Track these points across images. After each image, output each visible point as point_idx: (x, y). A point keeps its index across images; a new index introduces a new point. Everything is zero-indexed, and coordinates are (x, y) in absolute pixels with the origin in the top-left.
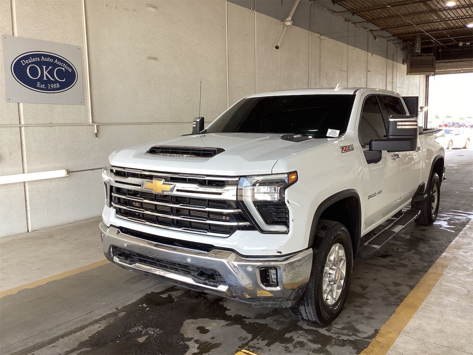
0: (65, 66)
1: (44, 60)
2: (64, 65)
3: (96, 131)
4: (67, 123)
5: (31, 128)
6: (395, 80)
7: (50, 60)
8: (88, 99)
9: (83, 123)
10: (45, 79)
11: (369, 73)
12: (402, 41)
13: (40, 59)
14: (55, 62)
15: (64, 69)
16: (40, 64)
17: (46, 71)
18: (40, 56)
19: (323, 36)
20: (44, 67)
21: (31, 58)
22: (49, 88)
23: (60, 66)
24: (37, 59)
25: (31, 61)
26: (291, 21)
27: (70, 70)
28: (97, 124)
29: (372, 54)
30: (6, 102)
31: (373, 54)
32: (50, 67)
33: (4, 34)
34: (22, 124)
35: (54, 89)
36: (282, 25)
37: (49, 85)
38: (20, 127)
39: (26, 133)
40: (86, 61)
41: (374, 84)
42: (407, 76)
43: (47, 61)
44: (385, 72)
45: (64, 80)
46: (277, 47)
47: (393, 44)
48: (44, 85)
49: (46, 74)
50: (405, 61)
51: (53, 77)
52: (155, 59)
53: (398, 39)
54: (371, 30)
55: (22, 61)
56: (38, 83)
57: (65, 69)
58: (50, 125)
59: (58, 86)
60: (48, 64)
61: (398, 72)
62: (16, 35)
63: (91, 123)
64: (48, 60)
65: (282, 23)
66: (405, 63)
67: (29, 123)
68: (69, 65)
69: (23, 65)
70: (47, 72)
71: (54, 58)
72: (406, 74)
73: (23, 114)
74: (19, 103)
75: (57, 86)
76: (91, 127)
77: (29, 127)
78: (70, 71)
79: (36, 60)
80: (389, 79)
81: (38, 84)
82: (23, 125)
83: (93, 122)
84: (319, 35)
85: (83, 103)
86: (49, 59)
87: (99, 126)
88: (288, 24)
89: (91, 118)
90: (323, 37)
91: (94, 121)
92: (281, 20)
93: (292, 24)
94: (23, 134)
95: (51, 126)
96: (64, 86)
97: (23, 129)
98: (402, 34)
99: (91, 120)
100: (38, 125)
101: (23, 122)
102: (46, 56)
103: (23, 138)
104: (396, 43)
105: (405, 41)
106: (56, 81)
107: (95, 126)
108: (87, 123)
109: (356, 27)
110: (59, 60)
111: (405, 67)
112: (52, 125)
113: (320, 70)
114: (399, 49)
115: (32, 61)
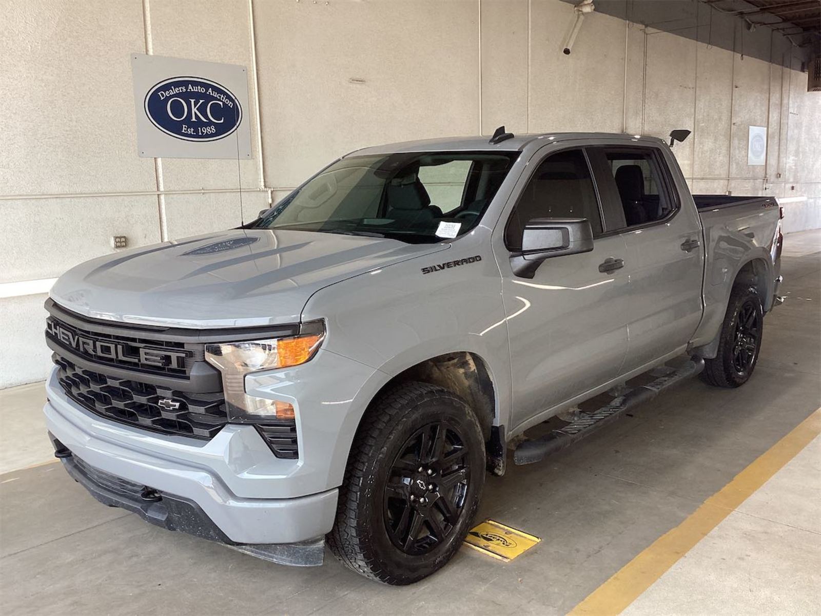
0: (223, 98)
1: (192, 90)
2: (222, 96)
3: (270, 201)
4: (227, 188)
5: (175, 196)
6: (785, 101)
7: (200, 90)
8: (258, 150)
9: (251, 187)
10: (194, 119)
11: (736, 89)
12: (802, 30)
13: (187, 88)
14: (208, 93)
15: (221, 103)
16: (187, 96)
17: (195, 107)
18: (185, 83)
19: (650, 27)
20: (193, 101)
21: (173, 87)
22: (200, 134)
23: (216, 99)
24: (182, 89)
25: (173, 92)
26: (592, 4)
27: (230, 104)
28: (272, 190)
29: (742, 55)
30: (138, 158)
31: (744, 56)
32: (201, 101)
33: (134, 52)
34: (161, 190)
35: (207, 136)
36: (577, 13)
37: (199, 128)
38: (158, 195)
39: (167, 204)
40: (254, 88)
41: (745, 110)
42: (809, 92)
43: (197, 91)
44: (766, 87)
45: (222, 121)
46: (567, 52)
47: (784, 35)
48: (192, 130)
49: (195, 113)
50: (805, 66)
51: (206, 117)
52: (361, 81)
53: (794, 25)
54: (741, 13)
55: (159, 94)
56: (184, 126)
57: (224, 103)
58: (203, 191)
59: (213, 131)
60: (197, 96)
61: (791, 87)
62: (151, 52)
63: (263, 187)
64: (198, 89)
65: (576, 9)
66: (806, 70)
67: (172, 188)
68: (228, 97)
69: (162, 98)
70: (197, 109)
71: (207, 86)
72: (807, 90)
73: (163, 175)
74: (157, 158)
75: (211, 130)
76: (262, 194)
77: (171, 196)
78: (231, 107)
79: (181, 91)
80: (775, 99)
81: (184, 128)
82: (162, 192)
83: (265, 186)
84: (643, 27)
85: (251, 156)
86: (199, 87)
87: (274, 192)
88: (587, 9)
89: (262, 180)
90: (650, 30)
91: (267, 184)
92: (574, 4)
93: (594, 10)
94: (163, 207)
95: (203, 193)
96: (222, 130)
97: (162, 197)
98: (800, 17)
99: (262, 184)
100: (184, 192)
101: (162, 188)
102: (195, 84)
103: (163, 211)
104: (789, 34)
105: (806, 29)
106: (210, 123)
107: (270, 192)
108: (257, 188)
109: (713, 9)
110: (215, 89)
111: (804, 77)
112: (205, 192)
113: (644, 86)
114: (794, 44)
115: (175, 93)
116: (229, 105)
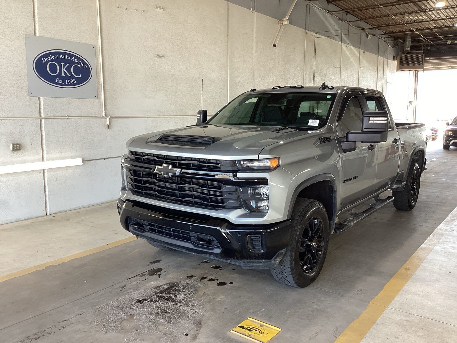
0: (81, 63)
1: (62, 58)
2: (80, 62)
3: (108, 124)
4: (82, 116)
5: (50, 120)
6: (385, 76)
7: (67, 58)
8: (101, 94)
9: (97, 116)
10: (63, 75)
11: (361, 69)
12: (392, 39)
13: (59, 57)
14: (72, 60)
15: (80, 66)
16: (59, 61)
17: (64, 68)
18: (58, 54)
19: (318, 34)
20: (63, 64)
22: (67, 83)
23: (77, 63)
24: (56, 57)
25: (51, 59)
26: (288, 20)
28: (110, 117)
29: (364, 51)
30: (28, 97)
31: (365, 51)
32: (68, 64)
33: (27, 33)
34: (42, 116)
35: (71, 85)
36: (280, 24)
37: (66, 80)
38: (40, 119)
39: (46, 124)
40: (100, 58)
41: (365, 80)
42: (397, 72)
43: (65, 58)
44: (376, 68)
45: (80, 76)
46: (275, 45)
47: (385, 41)
48: (62, 81)
49: (64, 71)
50: (395, 58)
51: (71, 74)
52: (162, 56)
53: (390, 37)
54: (364, 29)
55: (42, 59)
56: (57, 78)
57: (81, 66)
58: (68, 117)
59: (75, 82)
61: (388, 69)
62: (37, 34)
63: (104, 116)
64: (66, 58)
65: (279, 22)
66: (395, 60)
67: (49, 115)
68: (84, 62)
69: (44, 62)
70: (65, 69)
71: (71, 56)
72: (396, 71)
73: (44, 107)
74: (40, 97)
75: (73, 81)
76: (103, 120)
77: (48, 120)
78: (86, 68)
79: (55, 58)
80: (380, 75)
81: (57, 80)
82: (43, 117)
83: (105, 115)
84: (314, 34)
85: (97, 97)
86: (67, 56)
87: (111, 119)
88: (286, 23)
89: (104, 111)
90: (318, 35)
91: (106, 114)
92: (278, 20)
93: (289, 23)
94: (43, 126)
95: (68, 119)
96: (80, 82)
97: (43, 120)
98: (393, 33)
99: (104, 113)
100: (56, 117)
101: (43, 115)
102: (64, 54)
103: (43, 129)
104: (387, 41)
105: (395, 38)
106: (73, 77)
107: (108, 118)
108: (100, 116)
109: (349, 26)
110: (76, 57)
111: (395, 63)
112: (69, 117)
113: (315, 67)
114: (389, 46)
115: (52, 59)
116: (85, 67)
